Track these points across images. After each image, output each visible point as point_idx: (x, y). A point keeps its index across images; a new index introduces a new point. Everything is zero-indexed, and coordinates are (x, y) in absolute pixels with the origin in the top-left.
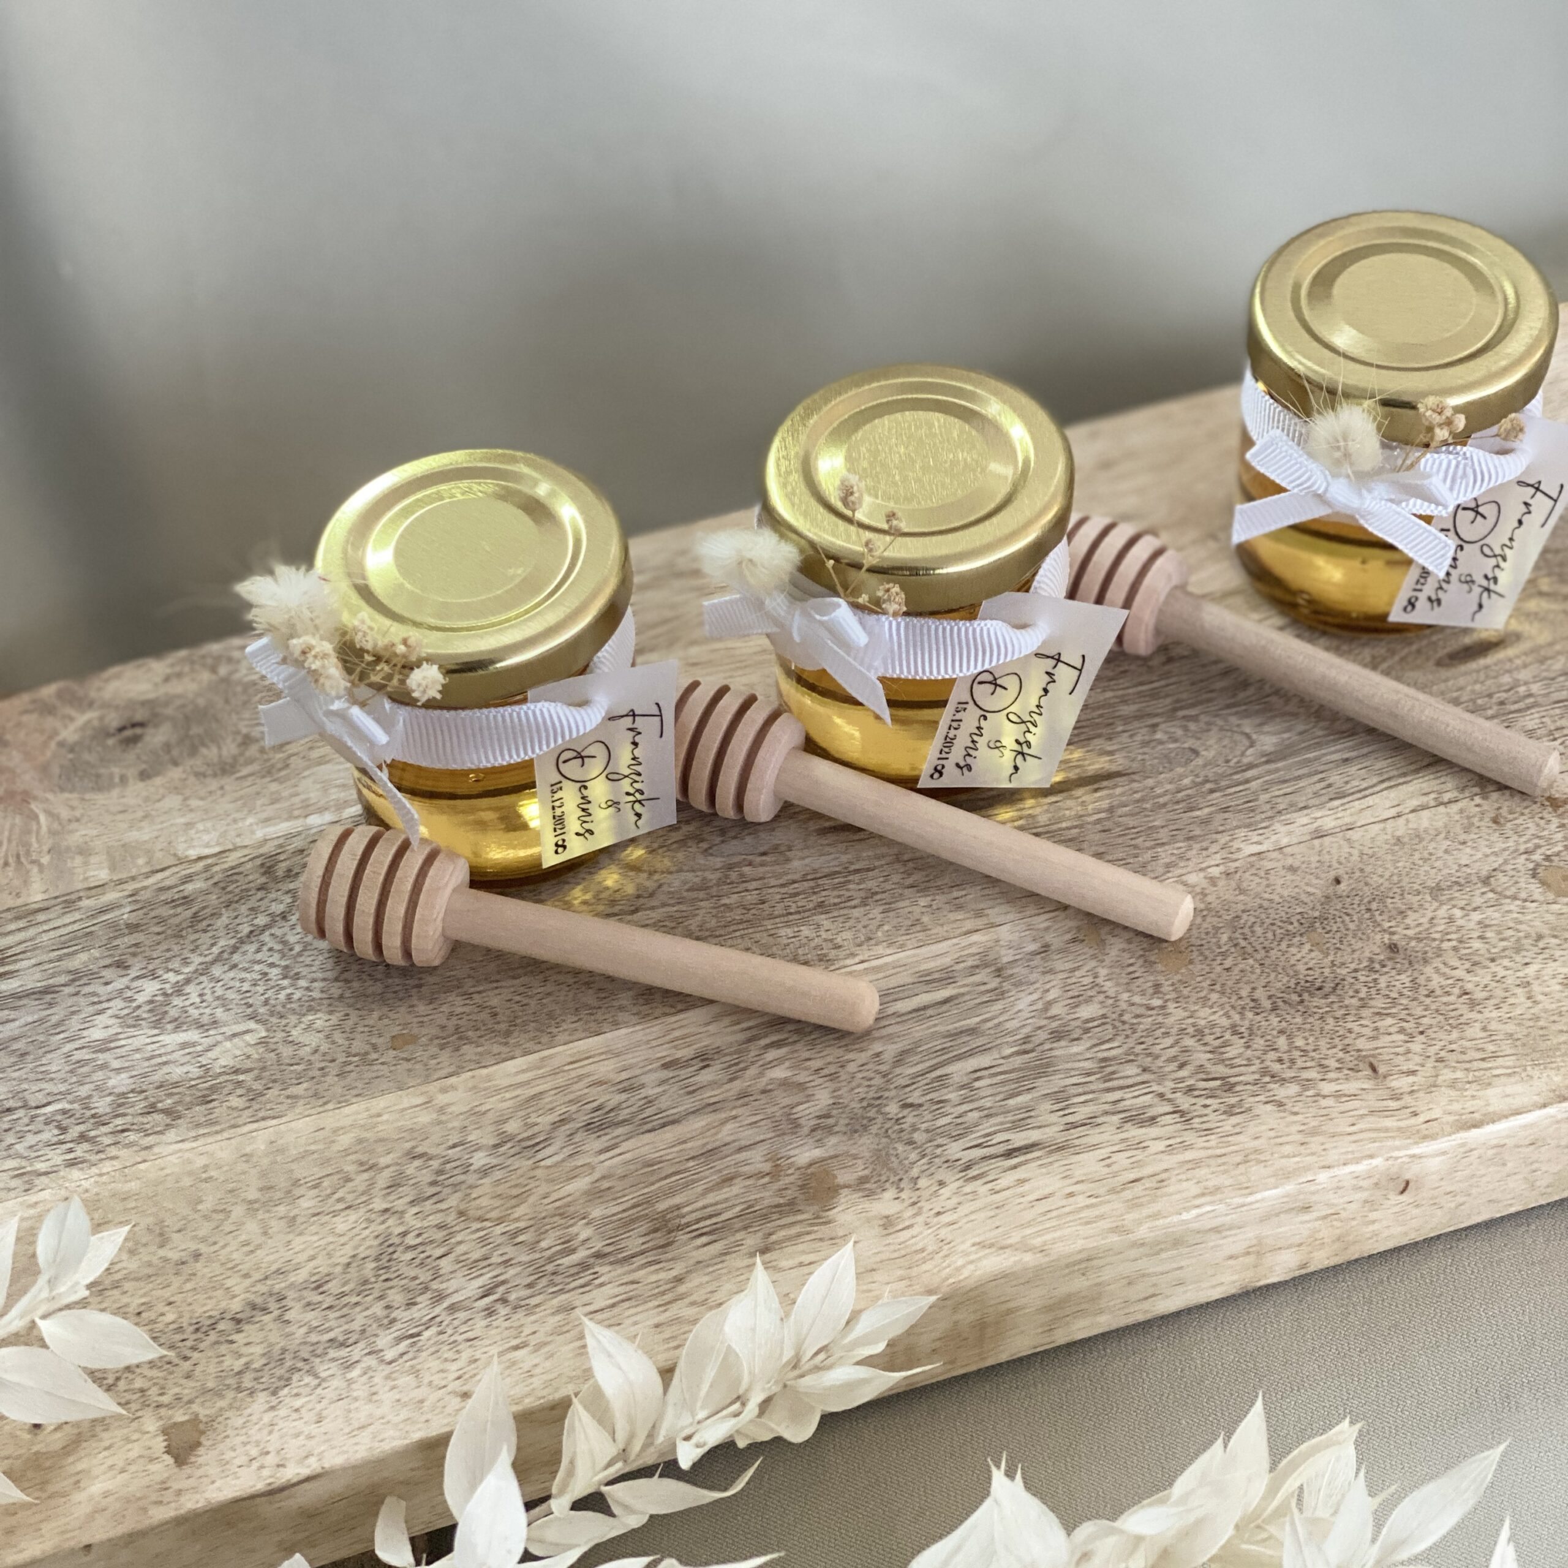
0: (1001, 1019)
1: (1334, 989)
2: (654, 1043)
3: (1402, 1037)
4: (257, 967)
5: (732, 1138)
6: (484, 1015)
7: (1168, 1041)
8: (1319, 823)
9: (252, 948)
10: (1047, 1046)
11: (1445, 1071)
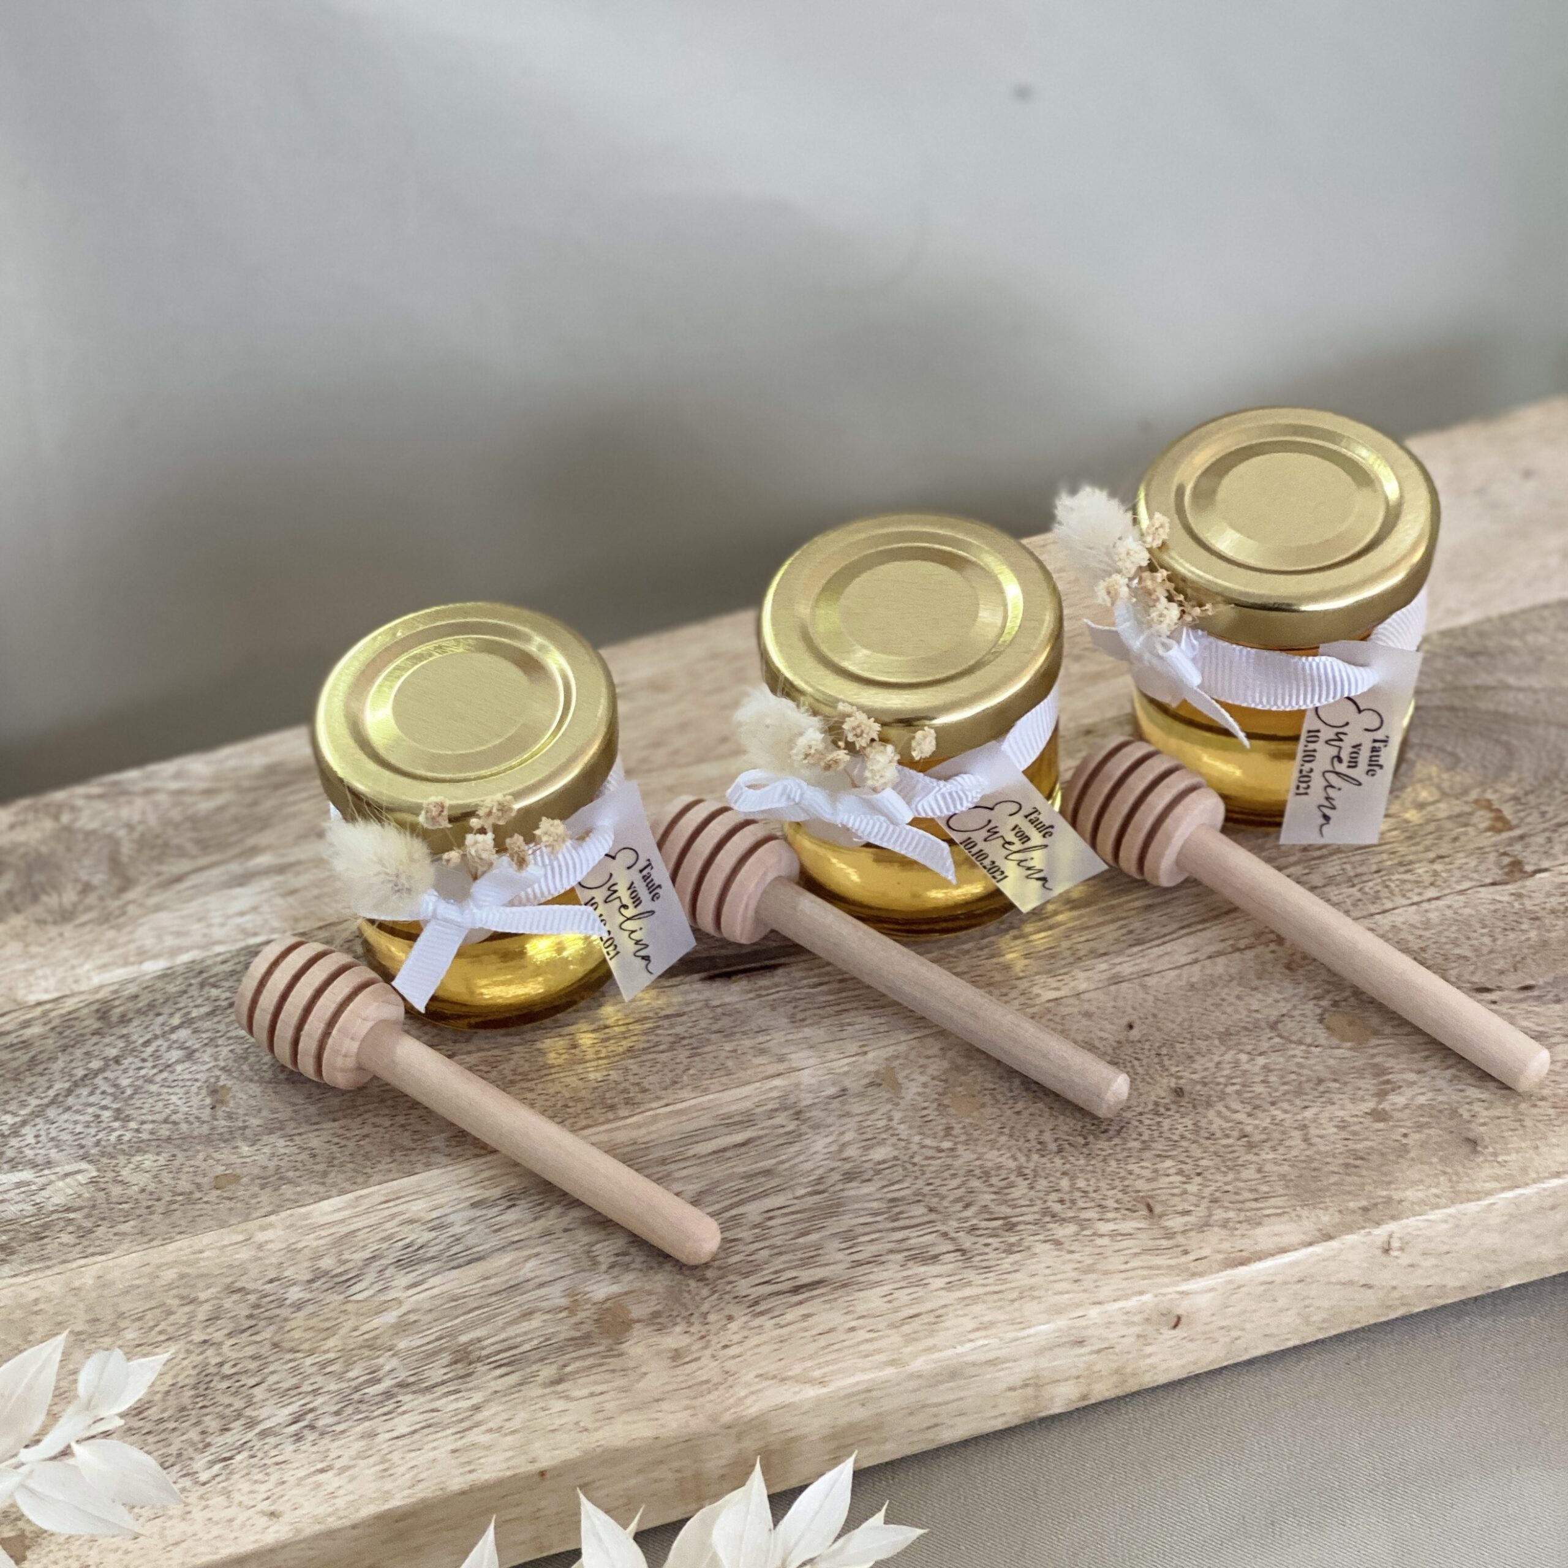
0: (797, 1161)
1: (1119, 1132)
2: (464, 1184)
3: (1179, 1178)
4: (90, 1110)
5: (533, 1275)
6: (304, 1156)
7: (955, 1183)
8: (1118, 969)
9: (85, 1091)
10: (837, 1188)
11: (1219, 1211)
